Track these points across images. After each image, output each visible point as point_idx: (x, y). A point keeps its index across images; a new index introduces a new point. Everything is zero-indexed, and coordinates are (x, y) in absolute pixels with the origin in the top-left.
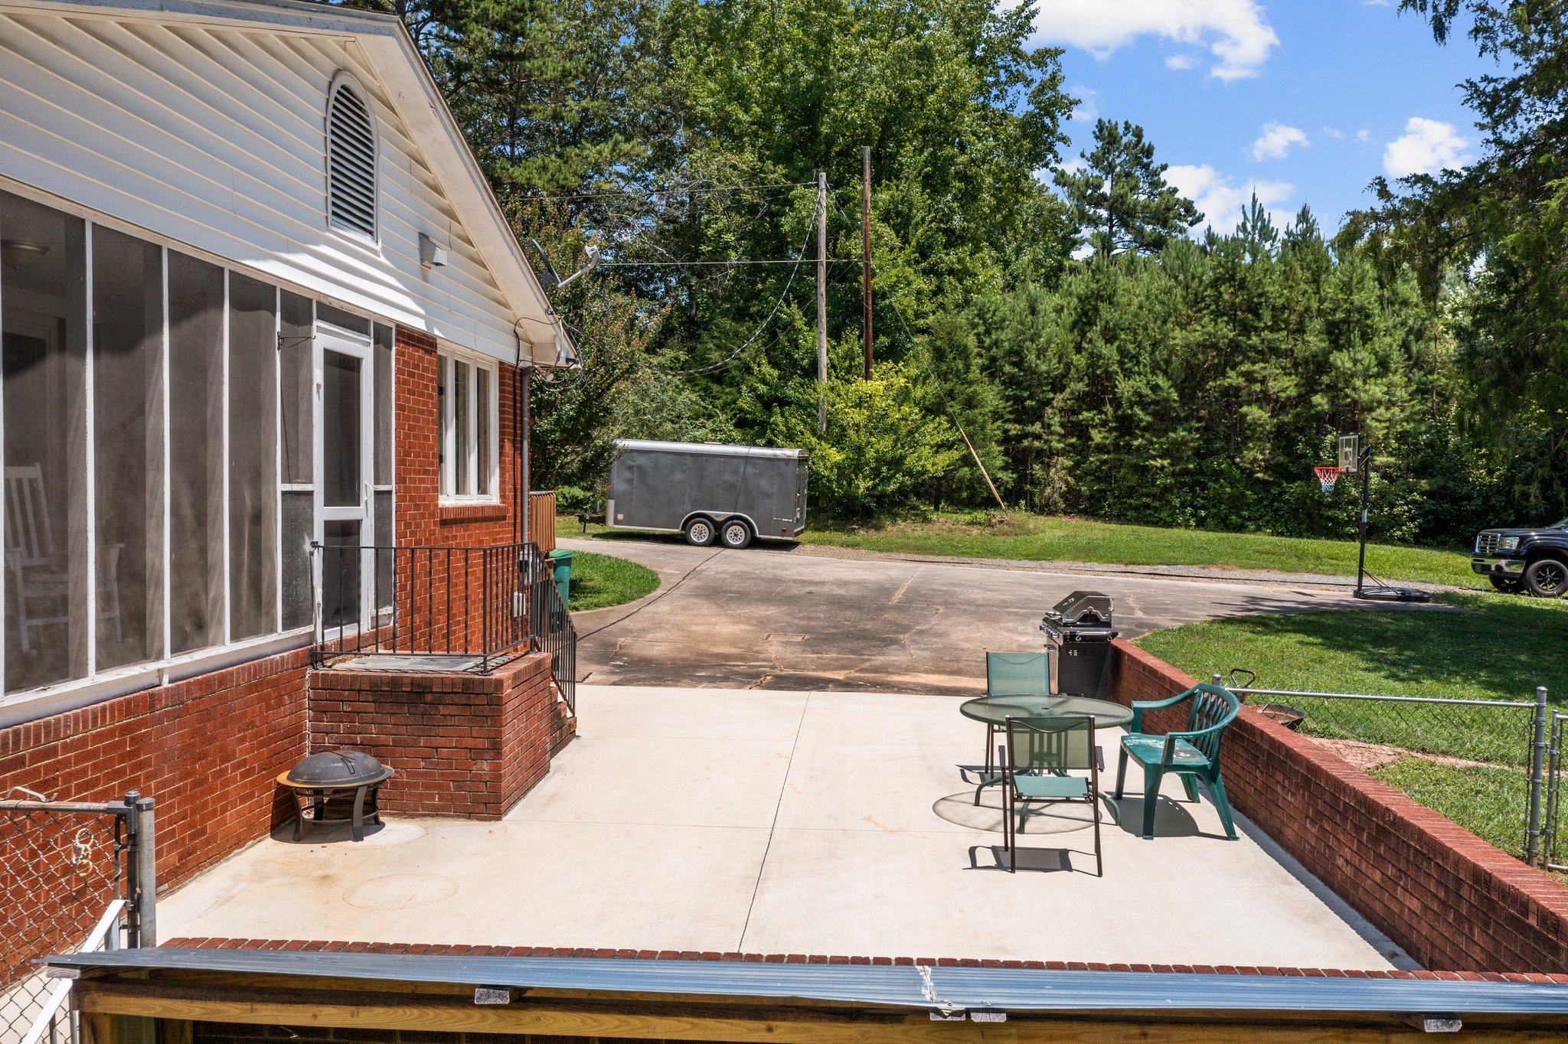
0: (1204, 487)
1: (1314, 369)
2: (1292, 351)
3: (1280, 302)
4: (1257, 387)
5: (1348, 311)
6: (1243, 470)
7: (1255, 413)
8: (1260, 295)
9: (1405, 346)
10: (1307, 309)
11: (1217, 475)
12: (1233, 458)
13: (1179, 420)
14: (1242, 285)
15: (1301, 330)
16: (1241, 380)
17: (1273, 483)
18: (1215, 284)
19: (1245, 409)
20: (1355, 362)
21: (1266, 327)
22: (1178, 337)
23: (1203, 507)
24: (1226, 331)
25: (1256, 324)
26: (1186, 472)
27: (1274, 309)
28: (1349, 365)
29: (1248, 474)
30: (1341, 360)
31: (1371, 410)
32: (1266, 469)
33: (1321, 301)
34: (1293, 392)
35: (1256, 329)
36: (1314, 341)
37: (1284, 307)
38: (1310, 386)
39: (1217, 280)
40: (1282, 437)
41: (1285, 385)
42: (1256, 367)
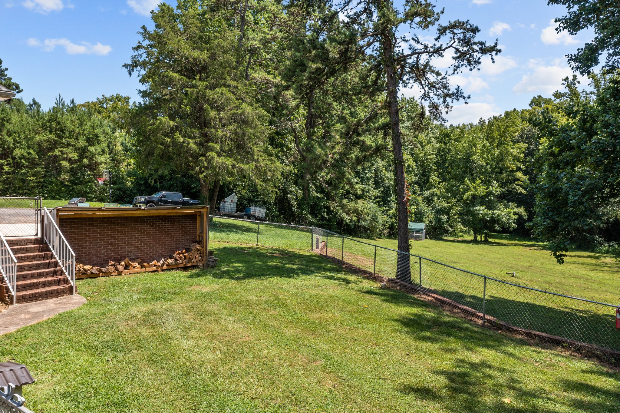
4: (65, 156)
5: (93, 135)
6: (61, 182)
7: (65, 163)
8: (65, 127)
10: (79, 133)
11: (51, 183)
12: (56, 178)
13: (38, 165)
14: (59, 123)
15: (77, 139)
16: (60, 153)
17: (70, 186)
19: (61, 162)
20: (96, 150)
23: (46, 193)
24: (53, 136)
25: (63, 135)
26: (40, 182)
32: (68, 181)
34: (76, 158)
37: (72, 131)
40: (72, 171)
42: (65, 149)
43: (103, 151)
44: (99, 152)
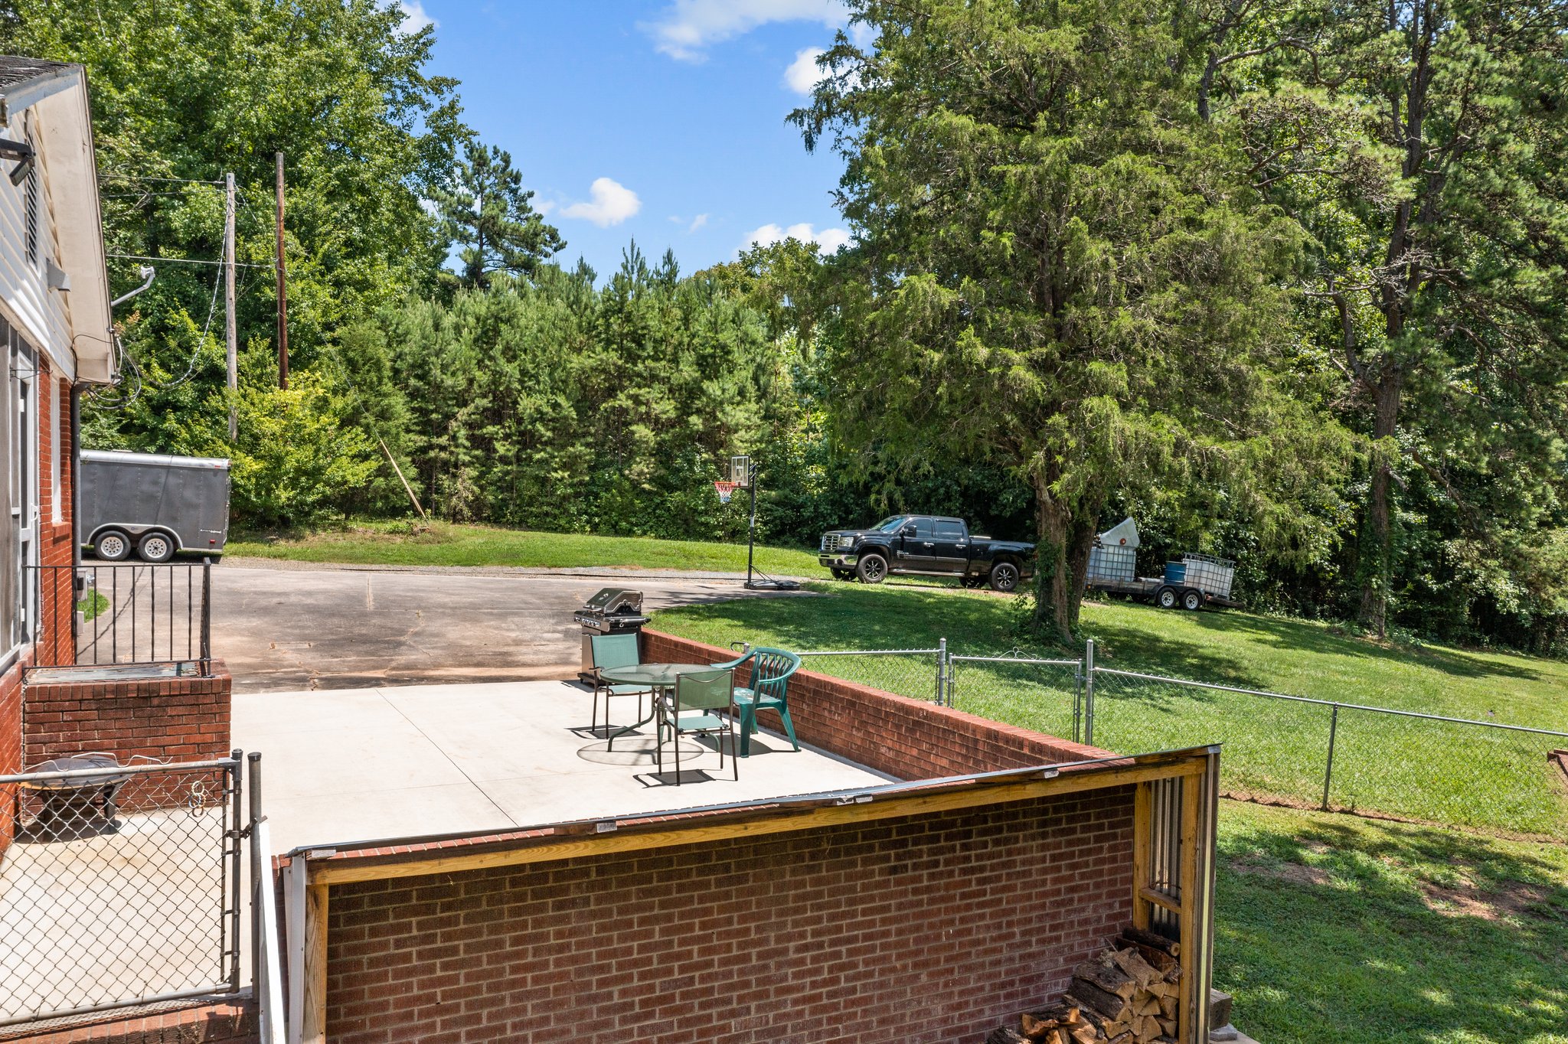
0: (597, 496)
1: (688, 396)
2: (669, 378)
3: (659, 335)
4: (643, 409)
5: (714, 347)
6: (632, 482)
7: (642, 431)
8: (643, 328)
9: (756, 379)
10: (681, 343)
11: (608, 486)
12: (620, 471)
13: (576, 436)
14: (628, 319)
15: (675, 360)
16: (630, 402)
17: (656, 493)
18: (605, 314)
19: (634, 428)
20: (723, 391)
21: (649, 357)
22: (576, 362)
23: (597, 515)
24: (613, 357)
25: (640, 353)
26: (581, 483)
27: (655, 341)
28: (719, 393)
29: (635, 485)
30: (712, 388)
31: (736, 431)
32: (650, 481)
33: (693, 336)
34: (672, 414)
35: (639, 357)
36: (688, 371)
37: (662, 340)
38: (685, 410)
39: (607, 311)
40: (663, 454)
41: (667, 408)
42: (642, 391)
43: (742, 392)
44: (733, 397)
